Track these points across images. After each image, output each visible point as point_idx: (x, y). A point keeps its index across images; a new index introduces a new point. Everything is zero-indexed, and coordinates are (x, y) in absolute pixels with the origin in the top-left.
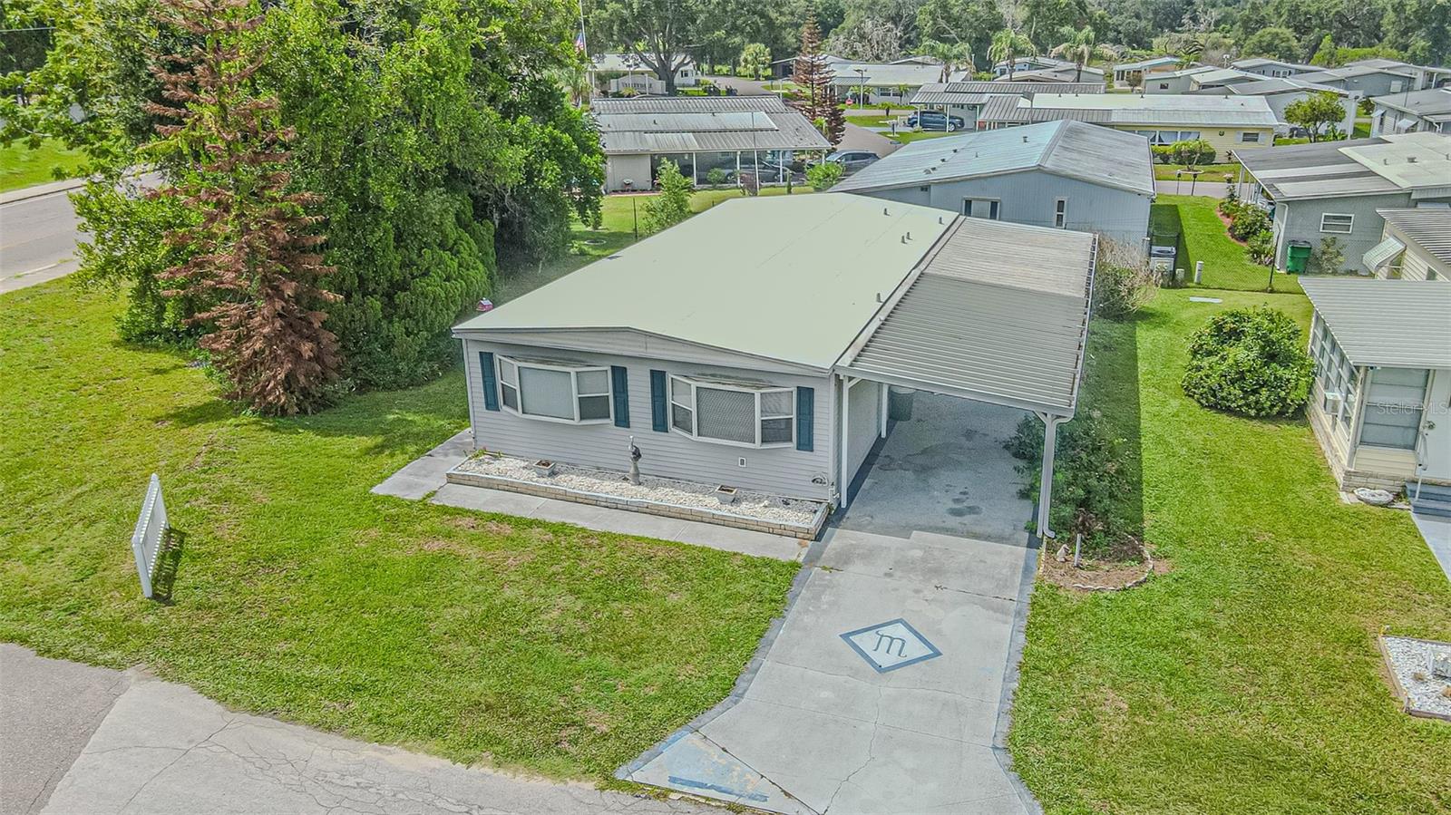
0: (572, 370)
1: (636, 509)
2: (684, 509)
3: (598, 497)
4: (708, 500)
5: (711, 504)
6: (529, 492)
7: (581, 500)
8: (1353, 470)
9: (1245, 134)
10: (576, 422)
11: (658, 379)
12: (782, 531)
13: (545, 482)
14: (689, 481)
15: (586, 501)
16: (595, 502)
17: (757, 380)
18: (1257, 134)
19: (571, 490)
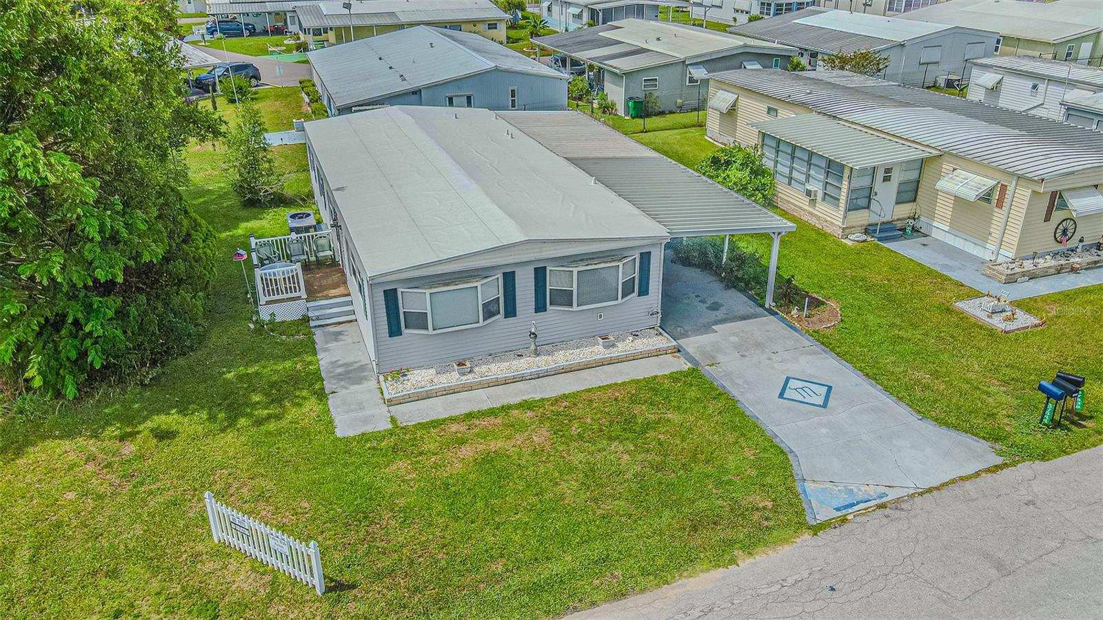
0: (478, 284)
1: (554, 373)
2: (590, 361)
3: (523, 374)
4: (595, 349)
5: (598, 351)
6: (465, 389)
7: (509, 381)
8: (845, 226)
9: (489, 25)
10: (481, 323)
11: (540, 274)
12: (657, 353)
13: (469, 378)
14: (562, 342)
15: (514, 380)
16: (521, 379)
17: (613, 256)
18: (496, 24)
19: (501, 376)
